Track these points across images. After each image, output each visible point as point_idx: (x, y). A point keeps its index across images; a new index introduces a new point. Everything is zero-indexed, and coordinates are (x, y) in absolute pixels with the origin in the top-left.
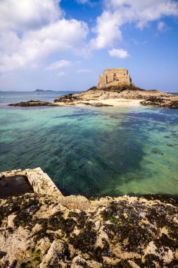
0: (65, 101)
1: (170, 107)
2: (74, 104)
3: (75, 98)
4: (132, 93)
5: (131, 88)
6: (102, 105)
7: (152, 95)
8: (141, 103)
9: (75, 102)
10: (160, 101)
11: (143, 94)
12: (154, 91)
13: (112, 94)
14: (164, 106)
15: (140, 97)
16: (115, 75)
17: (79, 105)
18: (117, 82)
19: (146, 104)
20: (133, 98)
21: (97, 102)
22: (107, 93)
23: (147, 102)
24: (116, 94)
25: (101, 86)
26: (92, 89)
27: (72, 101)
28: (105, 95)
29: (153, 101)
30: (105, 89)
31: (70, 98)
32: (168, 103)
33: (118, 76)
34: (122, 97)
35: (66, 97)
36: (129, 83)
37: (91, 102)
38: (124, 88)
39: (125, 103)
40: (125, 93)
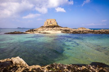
0: (30, 32)
1: (73, 33)
2: (34, 33)
3: (34, 30)
4: (58, 28)
5: (57, 26)
6: (46, 33)
7: (65, 29)
8: (62, 32)
9: (35, 32)
10: (69, 31)
11: (62, 29)
12: (66, 27)
13: (50, 29)
14: (70, 33)
15: (61, 30)
16: (51, 21)
17: (36, 33)
18: (52, 24)
19: (63, 32)
20: (58, 30)
21: (43, 32)
22: (48, 28)
23: (64, 31)
24: (51, 29)
25: (45, 26)
26: (41, 27)
27: (33, 32)
28: (47, 29)
29: (66, 31)
30: (47, 27)
31: (32, 30)
32: (72, 31)
33: (52, 22)
34: (54, 30)
35: (31, 30)
36: (56, 25)
37: (41, 32)
38: (55, 26)
39: (55, 32)
40: (55, 28)
